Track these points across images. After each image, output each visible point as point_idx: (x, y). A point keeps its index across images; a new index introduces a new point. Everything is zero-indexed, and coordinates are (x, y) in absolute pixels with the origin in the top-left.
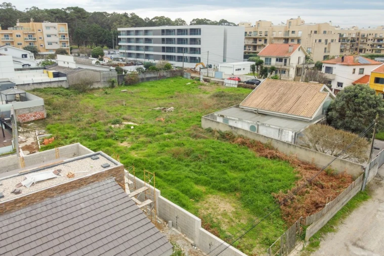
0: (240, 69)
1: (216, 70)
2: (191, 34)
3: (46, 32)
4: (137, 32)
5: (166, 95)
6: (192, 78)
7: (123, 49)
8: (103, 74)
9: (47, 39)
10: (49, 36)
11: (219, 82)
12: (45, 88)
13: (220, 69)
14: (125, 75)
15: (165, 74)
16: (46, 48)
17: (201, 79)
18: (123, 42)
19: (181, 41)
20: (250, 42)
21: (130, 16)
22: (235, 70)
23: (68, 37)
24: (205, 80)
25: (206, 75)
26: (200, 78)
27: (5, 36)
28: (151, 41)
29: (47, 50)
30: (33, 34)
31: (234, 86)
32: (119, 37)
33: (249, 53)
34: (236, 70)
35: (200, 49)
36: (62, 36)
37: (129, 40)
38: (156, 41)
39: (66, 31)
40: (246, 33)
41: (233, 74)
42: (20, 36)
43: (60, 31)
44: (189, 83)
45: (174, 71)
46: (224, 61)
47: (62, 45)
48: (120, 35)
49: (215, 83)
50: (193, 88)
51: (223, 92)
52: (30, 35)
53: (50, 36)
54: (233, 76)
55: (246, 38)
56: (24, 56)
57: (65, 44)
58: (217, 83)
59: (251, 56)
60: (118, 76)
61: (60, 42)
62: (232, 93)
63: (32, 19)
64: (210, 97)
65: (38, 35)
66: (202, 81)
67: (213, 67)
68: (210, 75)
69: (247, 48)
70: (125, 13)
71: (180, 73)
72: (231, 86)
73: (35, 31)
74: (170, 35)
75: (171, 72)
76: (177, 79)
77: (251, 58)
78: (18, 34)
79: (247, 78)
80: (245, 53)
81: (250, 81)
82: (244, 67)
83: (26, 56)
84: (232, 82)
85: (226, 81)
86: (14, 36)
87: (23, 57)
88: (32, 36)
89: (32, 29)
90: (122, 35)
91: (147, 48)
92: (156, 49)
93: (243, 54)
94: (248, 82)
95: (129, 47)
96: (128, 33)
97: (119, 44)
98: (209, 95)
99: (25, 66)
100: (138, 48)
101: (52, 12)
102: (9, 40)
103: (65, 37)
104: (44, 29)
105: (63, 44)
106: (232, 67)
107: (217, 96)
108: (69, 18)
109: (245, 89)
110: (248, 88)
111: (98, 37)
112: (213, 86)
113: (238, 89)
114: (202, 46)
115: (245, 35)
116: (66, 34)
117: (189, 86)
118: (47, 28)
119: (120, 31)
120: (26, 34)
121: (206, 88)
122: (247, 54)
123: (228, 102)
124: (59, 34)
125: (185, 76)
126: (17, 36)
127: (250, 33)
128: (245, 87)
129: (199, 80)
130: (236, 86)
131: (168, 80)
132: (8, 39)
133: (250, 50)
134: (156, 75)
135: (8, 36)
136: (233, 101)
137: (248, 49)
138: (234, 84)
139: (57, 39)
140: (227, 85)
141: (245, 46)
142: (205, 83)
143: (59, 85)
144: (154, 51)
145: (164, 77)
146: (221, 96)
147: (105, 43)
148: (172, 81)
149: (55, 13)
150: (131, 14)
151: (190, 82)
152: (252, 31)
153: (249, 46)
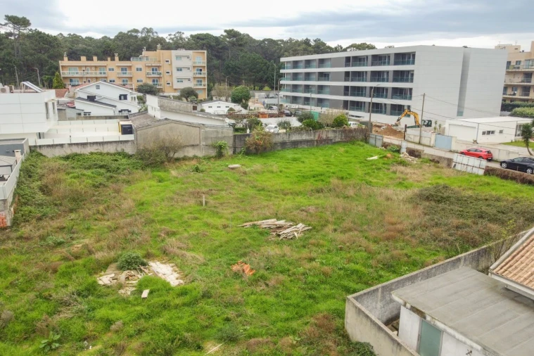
0: (493, 132)
1: (440, 132)
2: (396, 63)
3: (176, 63)
4: (308, 63)
5: (310, 185)
6: (385, 145)
7: (287, 91)
8: (206, 132)
9: (176, 74)
10: (179, 69)
11: (440, 158)
12: (92, 153)
13: (449, 131)
14: (248, 135)
15: (331, 135)
16: (175, 87)
17: (404, 150)
18: (287, 79)
19: (377, 76)
20: (517, 80)
21: (312, 43)
22: (480, 132)
23: (206, 71)
24: (412, 153)
25: (417, 140)
26: (400, 147)
27: (122, 70)
28: (328, 76)
29: (175, 89)
30: (159, 67)
31: (475, 171)
32: (282, 71)
33: (512, 100)
34: (484, 133)
35: (411, 89)
36: (197, 70)
37: (295, 76)
38: (336, 77)
39: (204, 63)
40: (509, 63)
41: (475, 142)
42: (141, 70)
43: (194, 63)
44: (376, 158)
45: (351, 131)
46: (460, 113)
47: (196, 83)
48: (284, 68)
49: (433, 161)
50: (379, 169)
51: (445, 187)
52: (155, 69)
53: (181, 70)
54: (475, 147)
55: (508, 73)
56: (122, 97)
57: (201, 81)
58: (435, 161)
59: (518, 106)
60: (235, 136)
61: (194, 78)
62: (470, 193)
63: (159, 46)
64: (410, 200)
65: (165, 68)
66: (404, 155)
67: (433, 125)
68: (424, 141)
69: (509, 91)
70: (307, 39)
71: (365, 134)
72: (469, 169)
73: (162, 63)
74: (360, 65)
75: (344, 131)
76: (354, 147)
77: (517, 109)
78: (139, 66)
79: (509, 153)
80: (504, 100)
81: (516, 161)
82: (502, 129)
83: (125, 97)
84: (474, 161)
85: (457, 158)
86: (134, 69)
87: (120, 99)
88: (156, 70)
89: (158, 60)
90: (287, 69)
91: (321, 89)
92: (334, 90)
93: (500, 103)
94: (511, 165)
95: (295, 88)
96: (296, 64)
97: (282, 82)
98: (409, 193)
99: (123, 112)
100: (307, 88)
101: (198, 38)
102: (125, 76)
103: (202, 72)
104: (174, 59)
105: (198, 81)
106: (475, 128)
107: (428, 198)
108: (220, 46)
109: (505, 182)
110: (513, 178)
111: (258, 72)
112: (426, 166)
113: (487, 179)
114: (416, 86)
115: (508, 67)
116: (204, 67)
117: (373, 163)
118: (178, 57)
119: (283, 63)
120: (149, 66)
121: (408, 170)
122: (508, 102)
123: (455, 221)
124: (194, 67)
125: (372, 141)
126: (137, 69)
127: (518, 62)
128: (504, 177)
129: (398, 151)
130: (481, 172)
131: (336, 147)
132: (125, 73)
133: (514, 94)
134: (312, 137)
135: (126, 70)
136: (469, 222)
137: (512, 93)
138: (476, 166)
139: (190, 74)
140: (459, 167)
141: (506, 88)
142: (410, 159)
143: (119, 149)
144: (332, 94)
145: (328, 141)
146: (440, 200)
147: (266, 81)
148: (342, 149)
149: (203, 39)
150: (315, 41)
151: (379, 154)
152: (522, 60)
153: (514, 87)
